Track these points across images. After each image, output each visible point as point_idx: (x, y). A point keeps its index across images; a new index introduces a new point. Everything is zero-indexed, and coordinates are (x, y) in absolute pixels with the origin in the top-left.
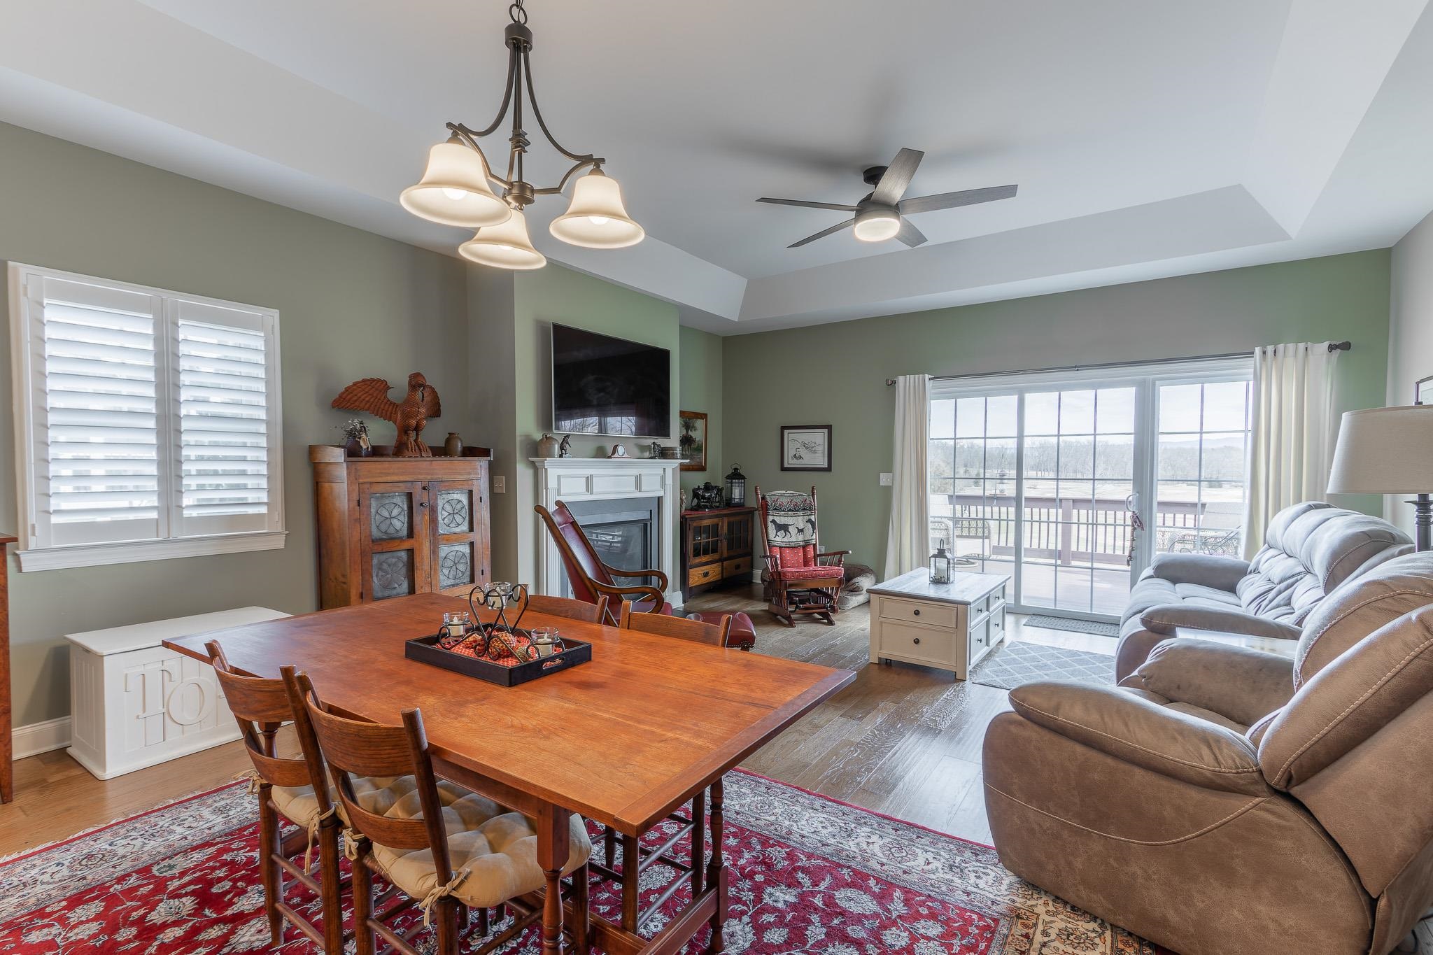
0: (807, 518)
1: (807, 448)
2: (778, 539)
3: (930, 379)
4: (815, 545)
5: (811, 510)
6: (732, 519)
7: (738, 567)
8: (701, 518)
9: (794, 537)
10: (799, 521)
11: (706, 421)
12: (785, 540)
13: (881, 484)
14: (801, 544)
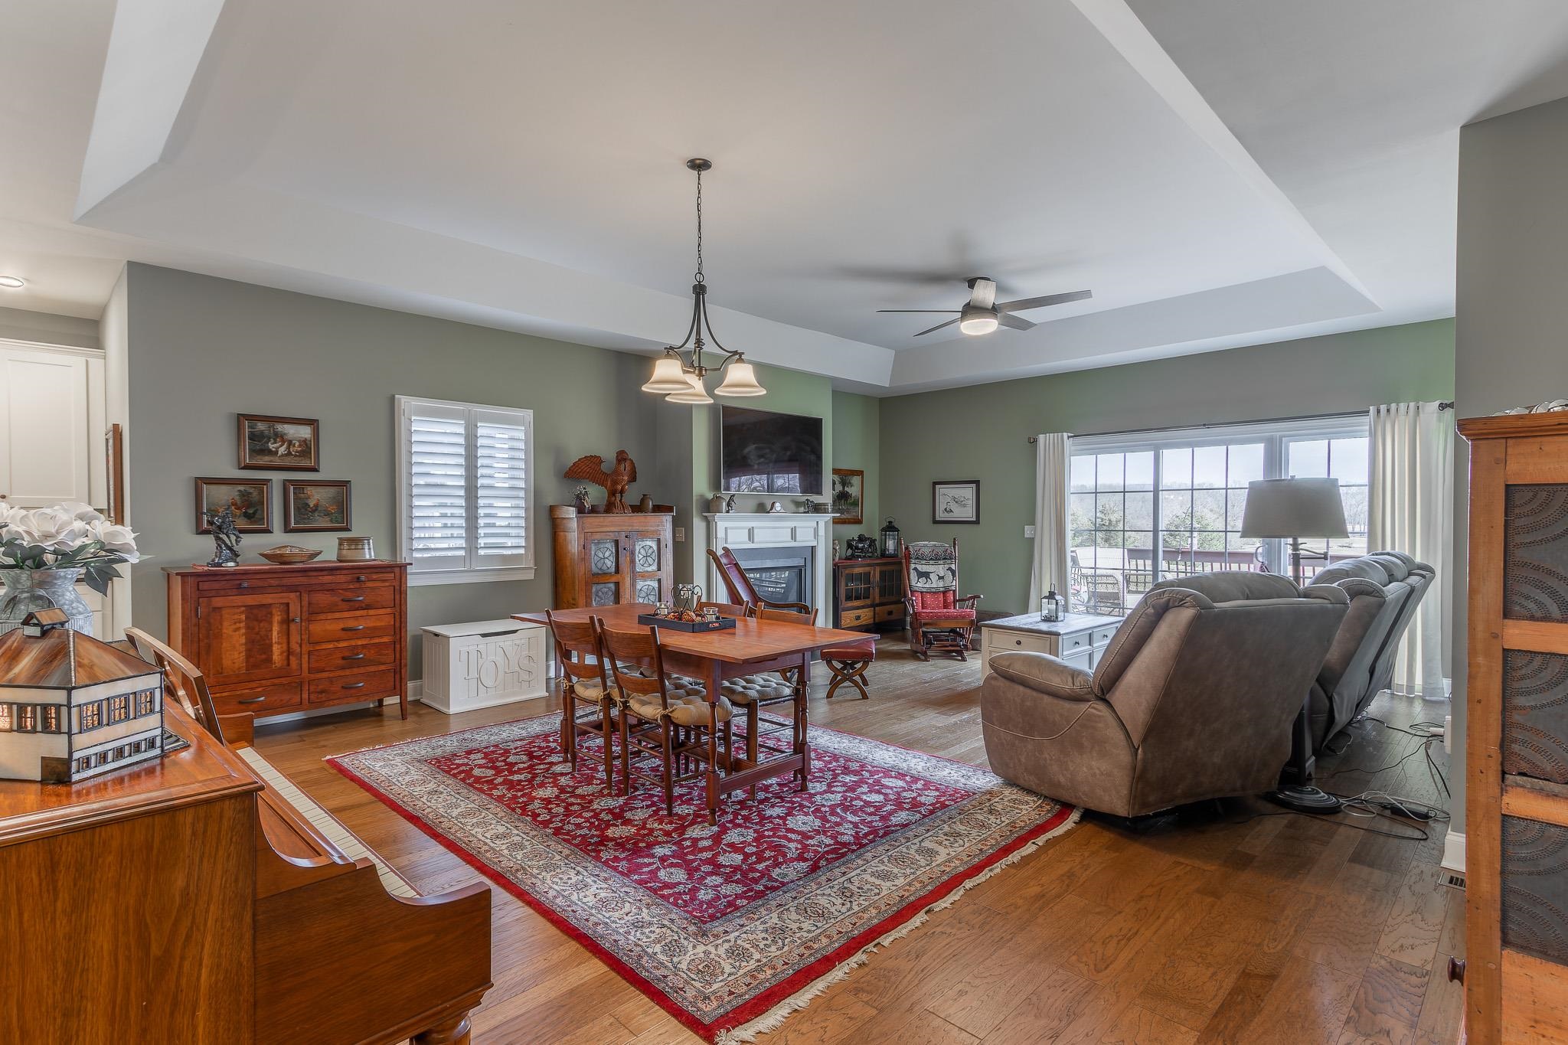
0: (947, 566)
1: (957, 502)
2: (919, 585)
3: (1069, 437)
4: (954, 591)
5: (951, 559)
6: (884, 568)
7: (890, 613)
8: (852, 566)
9: (935, 583)
10: (940, 569)
11: (863, 477)
12: (927, 586)
13: (1026, 536)
14: (942, 589)
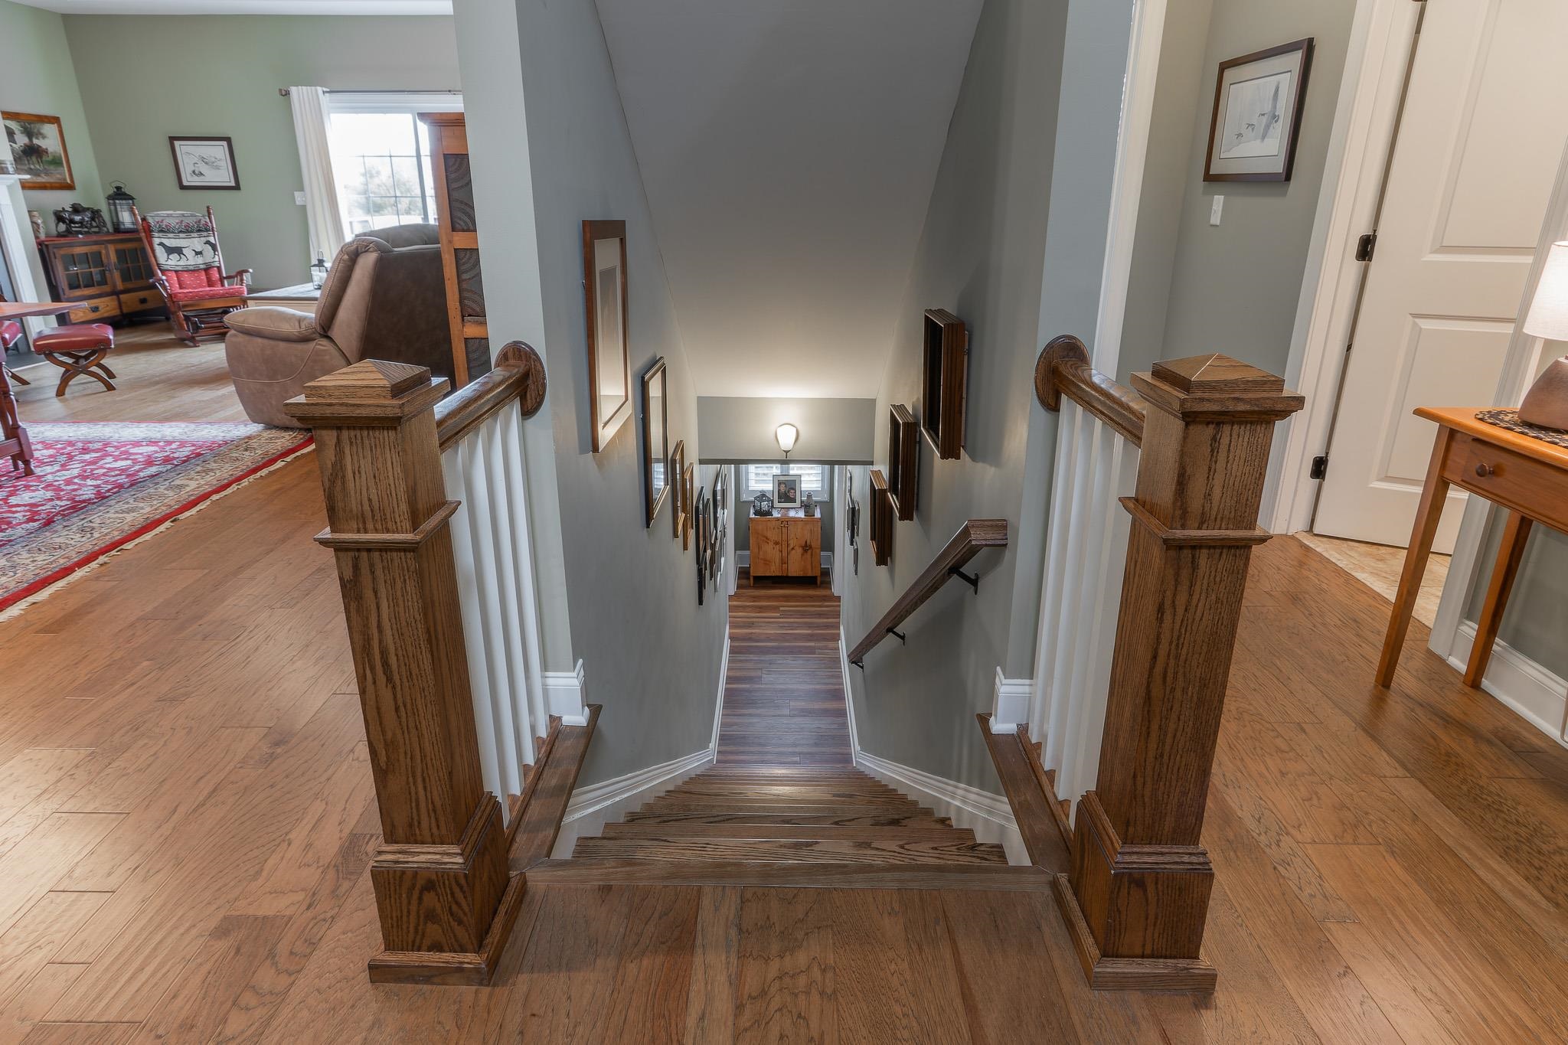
0: (204, 240)
1: (206, 163)
2: (170, 262)
3: (324, 92)
4: (219, 268)
5: (207, 230)
6: (121, 246)
7: (143, 301)
8: (71, 245)
9: (191, 260)
10: (196, 243)
11: (60, 127)
12: (181, 263)
13: (298, 203)
14: (202, 267)
